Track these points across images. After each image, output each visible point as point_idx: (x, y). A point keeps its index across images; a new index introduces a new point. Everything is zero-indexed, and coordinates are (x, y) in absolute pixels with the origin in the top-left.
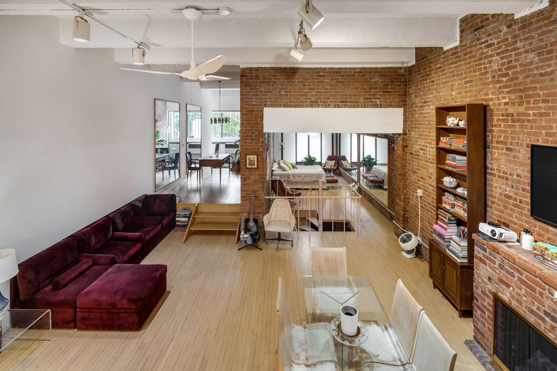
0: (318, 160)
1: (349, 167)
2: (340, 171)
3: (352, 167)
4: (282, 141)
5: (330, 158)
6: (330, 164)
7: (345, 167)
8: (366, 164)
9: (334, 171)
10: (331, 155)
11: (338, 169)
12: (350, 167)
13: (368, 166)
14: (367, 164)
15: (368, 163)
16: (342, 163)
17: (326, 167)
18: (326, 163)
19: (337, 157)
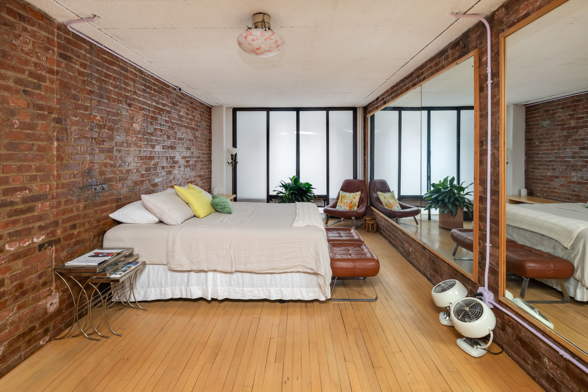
0: (319, 190)
1: (397, 208)
2: (374, 219)
3: (403, 207)
4: (235, 145)
5: (347, 187)
6: (349, 201)
7: (386, 207)
8: (443, 200)
9: (359, 217)
10: (351, 177)
11: (368, 212)
12: (400, 208)
13: (450, 206)
14: (447, 201)
15: (450, 198)
16: (378, 199)
17: (338, 208)
18: (338, 199)
19: (365, 185)
